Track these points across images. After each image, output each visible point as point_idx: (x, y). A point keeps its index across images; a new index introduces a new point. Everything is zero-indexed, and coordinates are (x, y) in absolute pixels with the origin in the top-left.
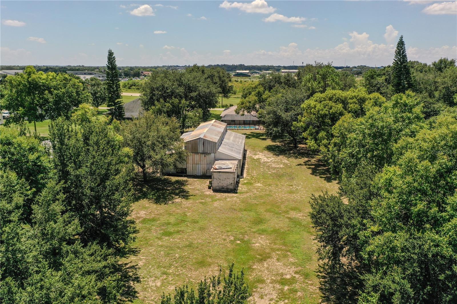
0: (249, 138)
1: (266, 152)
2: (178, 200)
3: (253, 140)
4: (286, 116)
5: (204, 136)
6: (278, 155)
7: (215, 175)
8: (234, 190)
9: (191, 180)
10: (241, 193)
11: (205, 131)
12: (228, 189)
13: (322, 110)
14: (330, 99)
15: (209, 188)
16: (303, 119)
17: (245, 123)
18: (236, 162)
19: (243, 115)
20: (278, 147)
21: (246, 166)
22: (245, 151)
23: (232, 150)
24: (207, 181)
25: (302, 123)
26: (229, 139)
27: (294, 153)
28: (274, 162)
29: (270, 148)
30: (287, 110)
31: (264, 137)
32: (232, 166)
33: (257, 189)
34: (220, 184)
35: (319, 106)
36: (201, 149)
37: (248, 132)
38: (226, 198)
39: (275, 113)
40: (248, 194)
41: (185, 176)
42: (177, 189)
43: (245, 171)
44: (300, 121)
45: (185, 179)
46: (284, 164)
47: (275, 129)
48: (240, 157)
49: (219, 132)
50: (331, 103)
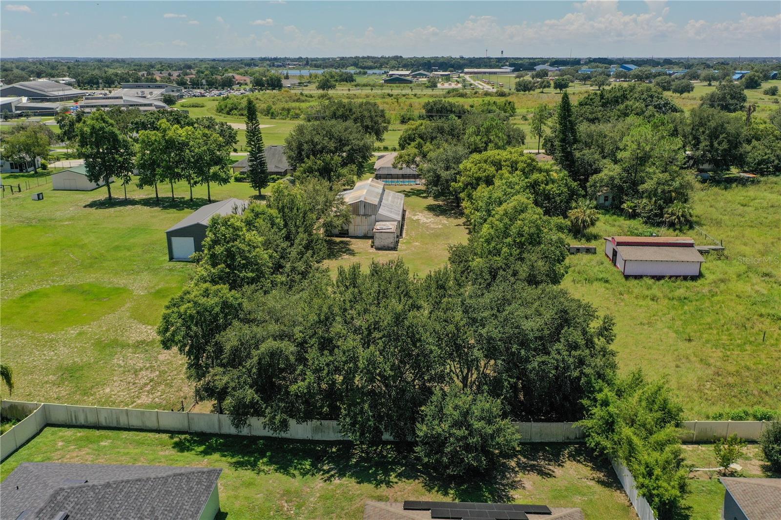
0: (409, 196)
1: (426, 212)
2: (346, 256)
3: (414, 199)
4: (444, 174)
5: (365, 199)
6: (438, 216)
7: (377, 235)
8: (394, 249)
9: (353, 240)
10: (401, 251)
11: (364, 193)
12: (388, 247)
13: (477, 173)
14: (486, 161)
15: (372, 247)
16: (463, 178)
17: (404, 176)
18: (396, 223)
19: (401, 169)
20: (439, 206)
21: (405, 227)
22: (404, 211)
23: (391, 212)
24: (370, 241)
25: (460, 184)
26: (387, 200)
27: (455, 213)
28: (434, 223)
29: (430, 208)
30: (447, 168)
31: (425, 195)
32: (392, 226)
33: (415, 247)
34: (382, 244)
35: (474, 169)
36: (362, 211)
37: (408, 188)
38: (387, 255)
39: (435, 171)
40: (407, 252)
41: (347, 237)
42: (342, 248)
43: (404, 232)
44: (459, 181)
45: (348, 239)
46: (444, 224)
47: (434, 188)
48: (399, 218)
49: (378, 193)
50: (485, 166)
